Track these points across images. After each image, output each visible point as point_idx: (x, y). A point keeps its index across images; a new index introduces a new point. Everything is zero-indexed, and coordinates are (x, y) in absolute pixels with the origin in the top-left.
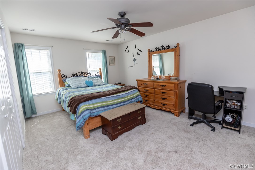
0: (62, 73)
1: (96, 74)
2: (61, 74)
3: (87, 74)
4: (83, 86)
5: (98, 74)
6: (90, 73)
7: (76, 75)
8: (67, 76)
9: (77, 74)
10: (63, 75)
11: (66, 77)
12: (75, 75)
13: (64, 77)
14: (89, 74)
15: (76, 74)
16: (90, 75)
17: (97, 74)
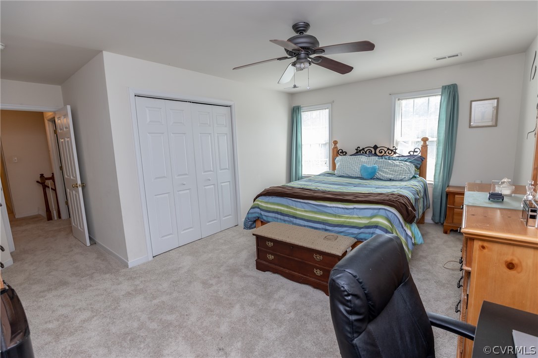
0: (339, 146)
1: (412, 153)
2: (337, 148)
3: (386, 150)
4: (353, 176)
5: (417, 152)
6: (396, 149)
7: (363, 152)
8: (346, 153)
9: (365, 150)
10: (341, 151)
11: (344, 153)
12: (361, 152)
13: (342, 154)
14: (392, 151)
15: (363, 149)
16: (395, 153)
17: (414, 151)
